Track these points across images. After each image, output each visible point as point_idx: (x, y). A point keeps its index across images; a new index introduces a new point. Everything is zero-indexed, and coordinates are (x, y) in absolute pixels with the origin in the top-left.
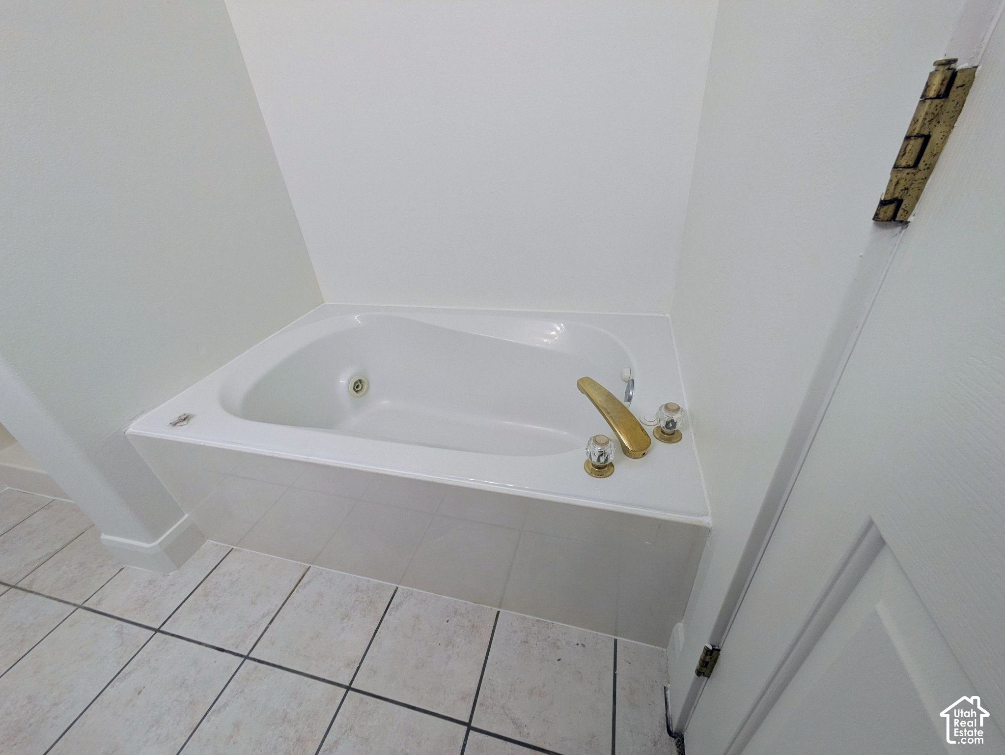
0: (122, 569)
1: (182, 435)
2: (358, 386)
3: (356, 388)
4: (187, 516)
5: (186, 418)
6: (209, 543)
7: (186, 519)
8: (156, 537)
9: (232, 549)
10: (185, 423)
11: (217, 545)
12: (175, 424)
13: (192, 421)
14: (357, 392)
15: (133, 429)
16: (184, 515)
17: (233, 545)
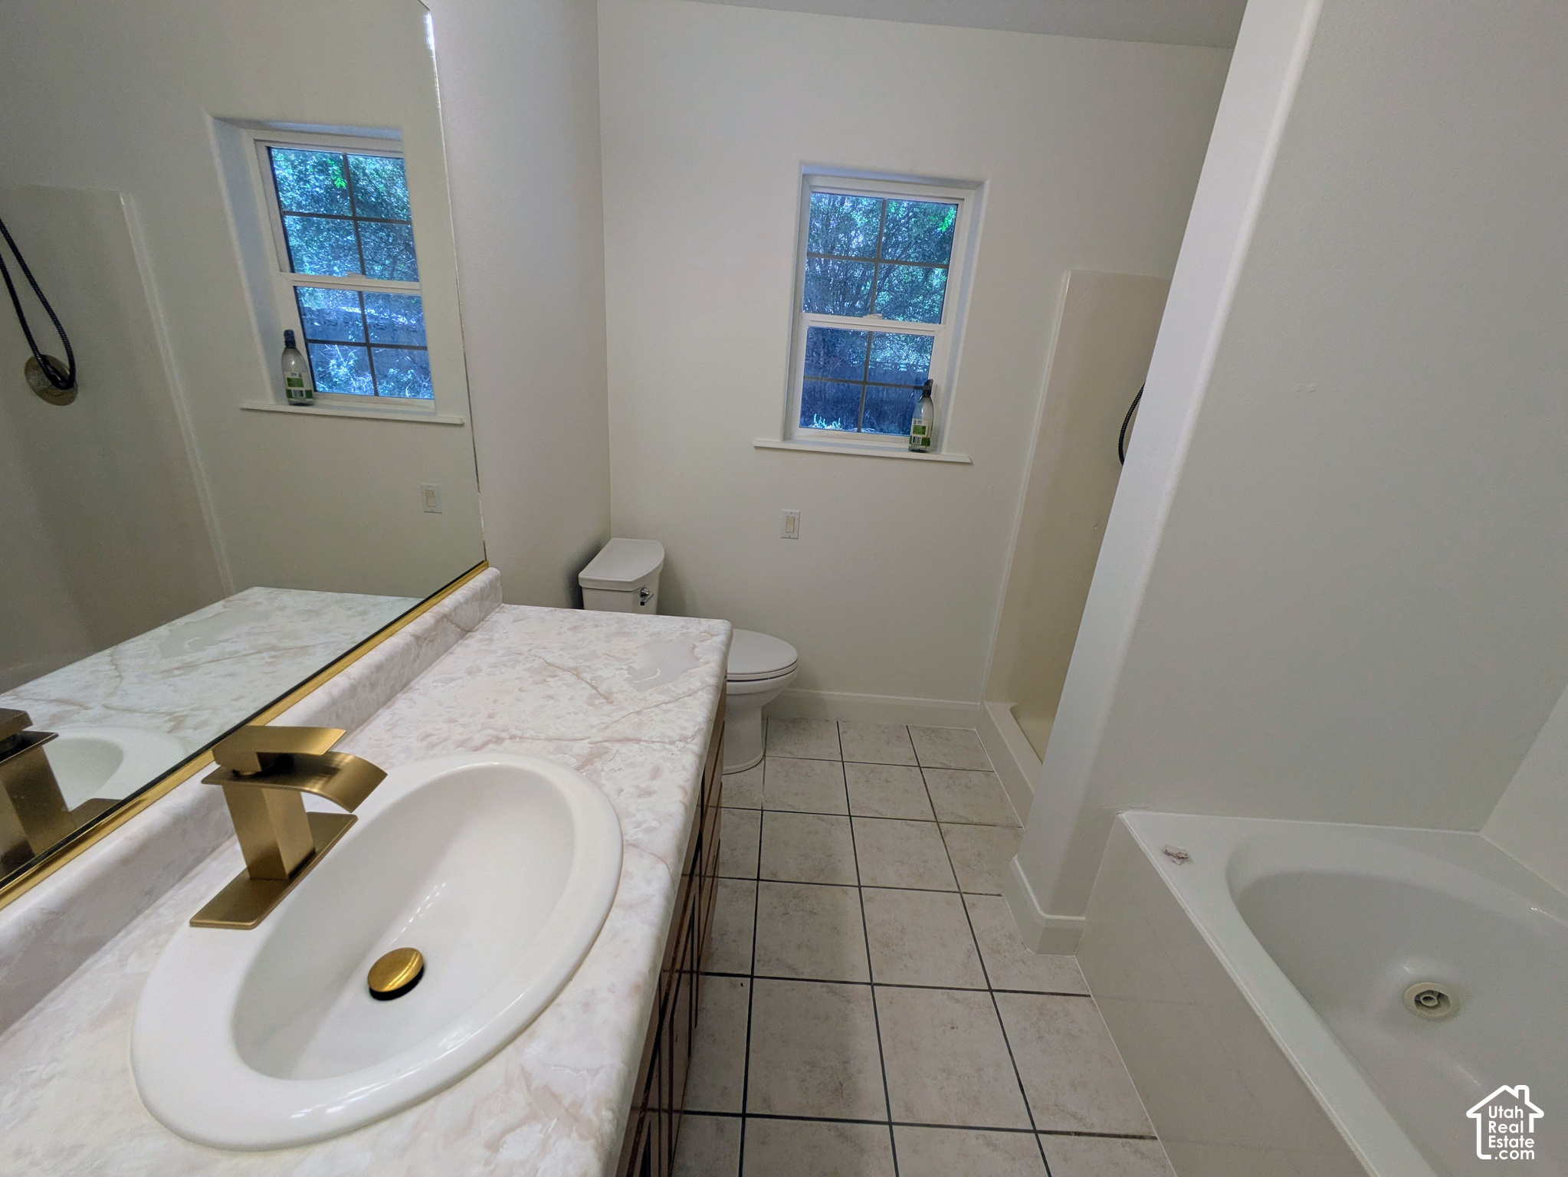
0: (999, 895)
1: (1165, 869)
2: (1429, 999)
3: (1421, 998)
4: (1083, 918)
5: (1182, 858)
6: (1073, 960)
7: (1080, 921)
8: (1051, 912)
9: (1089, 996)
10: (1178, 862)
11: (1079, 972)
12: (1167, 853)
13: (1186, 865)
14: (1418, 1002)
15: (1126, 816)
16: (1080, 914)
17: (1093, 994)
